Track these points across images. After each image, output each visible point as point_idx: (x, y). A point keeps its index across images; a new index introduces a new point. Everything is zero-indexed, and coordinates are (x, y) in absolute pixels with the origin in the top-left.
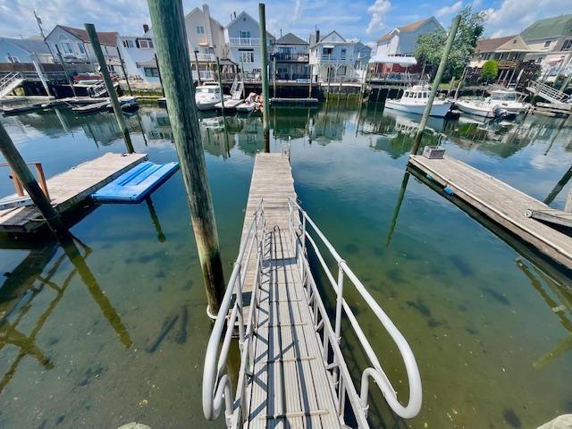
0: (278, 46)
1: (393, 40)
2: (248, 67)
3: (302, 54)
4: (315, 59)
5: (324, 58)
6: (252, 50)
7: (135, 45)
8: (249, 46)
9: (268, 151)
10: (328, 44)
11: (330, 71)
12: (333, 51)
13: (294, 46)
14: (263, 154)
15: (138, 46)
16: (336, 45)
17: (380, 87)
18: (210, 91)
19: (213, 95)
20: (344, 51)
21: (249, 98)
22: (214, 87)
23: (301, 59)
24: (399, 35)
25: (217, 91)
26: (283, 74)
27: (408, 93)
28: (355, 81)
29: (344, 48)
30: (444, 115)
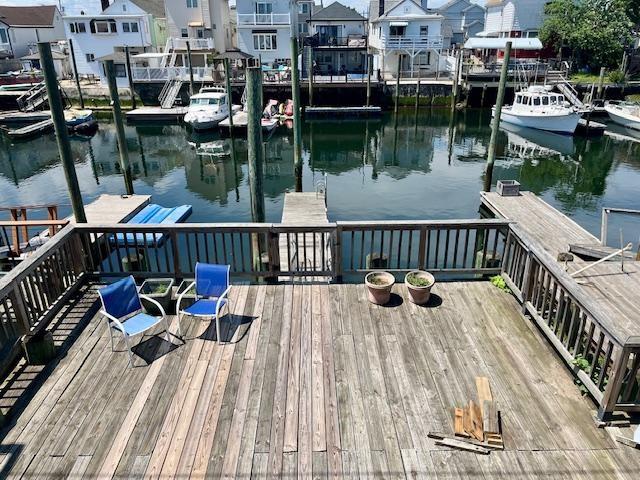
0: (317, 24)
1: (506, 9)
2: (267, 57)
3: (355, 36)
4: (377, 40)
5: (390, 42)
6: (275, 31)
7: (88, 28)
8: (271, 25)
9: (299, 189)
10: (398, 19)
11: (403, 60)
12: (407, 31)
13: (342, 24)
14: (293, 194)
15: (93, 31)
16: (410, 21)
17: (484, 85)
18: (212, 102)
19: (216, 107)
20: (424, 29)
22: (218, 96)
23: (353, 43)
25: (222, 100)
27: (520, 97)
28: (445, 74)
29: (424, 24)
30: (572, 130)
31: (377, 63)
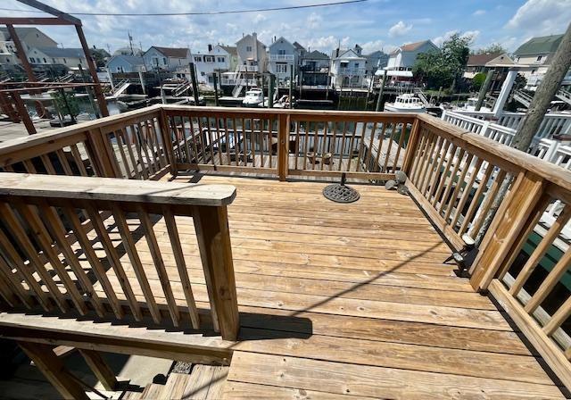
0: (306, 60)
1: (398, 57)
2: (281, 75)
3: (324, 67)
4: (334, 70)
5: (340, 71)
6: (286, 63)
7: (202, 60)
8: (284, 60)
10: (345, 59)
11: (345, 79)
12: (348, 65)
13: (319, 61)
15: (204, 61)
16: (350, 60)
18: (256, 95)
19: (257, 97)
20: (357, 65)
21: (281, 100)
22: (258, 92)
23: (323, 70)
24: (402, 53)
25: (260, 94)
26: (308, 82)
27: (399, 99)
28: (365, 87)
29: (357, 62)
31: (333, 80)
